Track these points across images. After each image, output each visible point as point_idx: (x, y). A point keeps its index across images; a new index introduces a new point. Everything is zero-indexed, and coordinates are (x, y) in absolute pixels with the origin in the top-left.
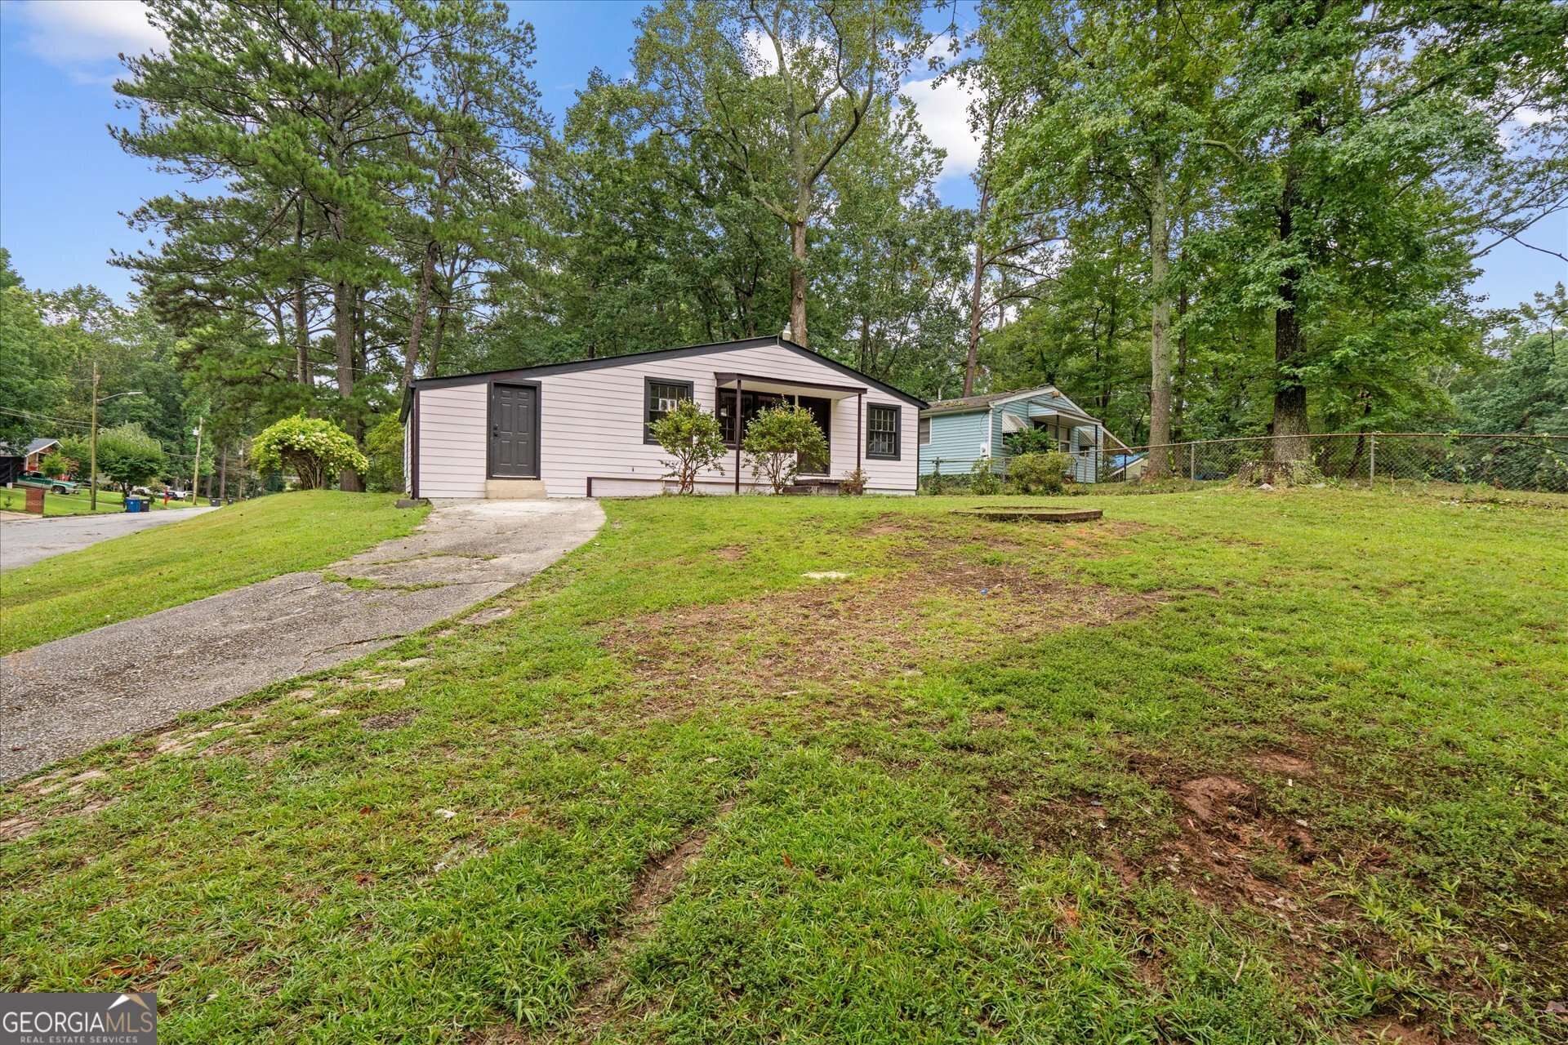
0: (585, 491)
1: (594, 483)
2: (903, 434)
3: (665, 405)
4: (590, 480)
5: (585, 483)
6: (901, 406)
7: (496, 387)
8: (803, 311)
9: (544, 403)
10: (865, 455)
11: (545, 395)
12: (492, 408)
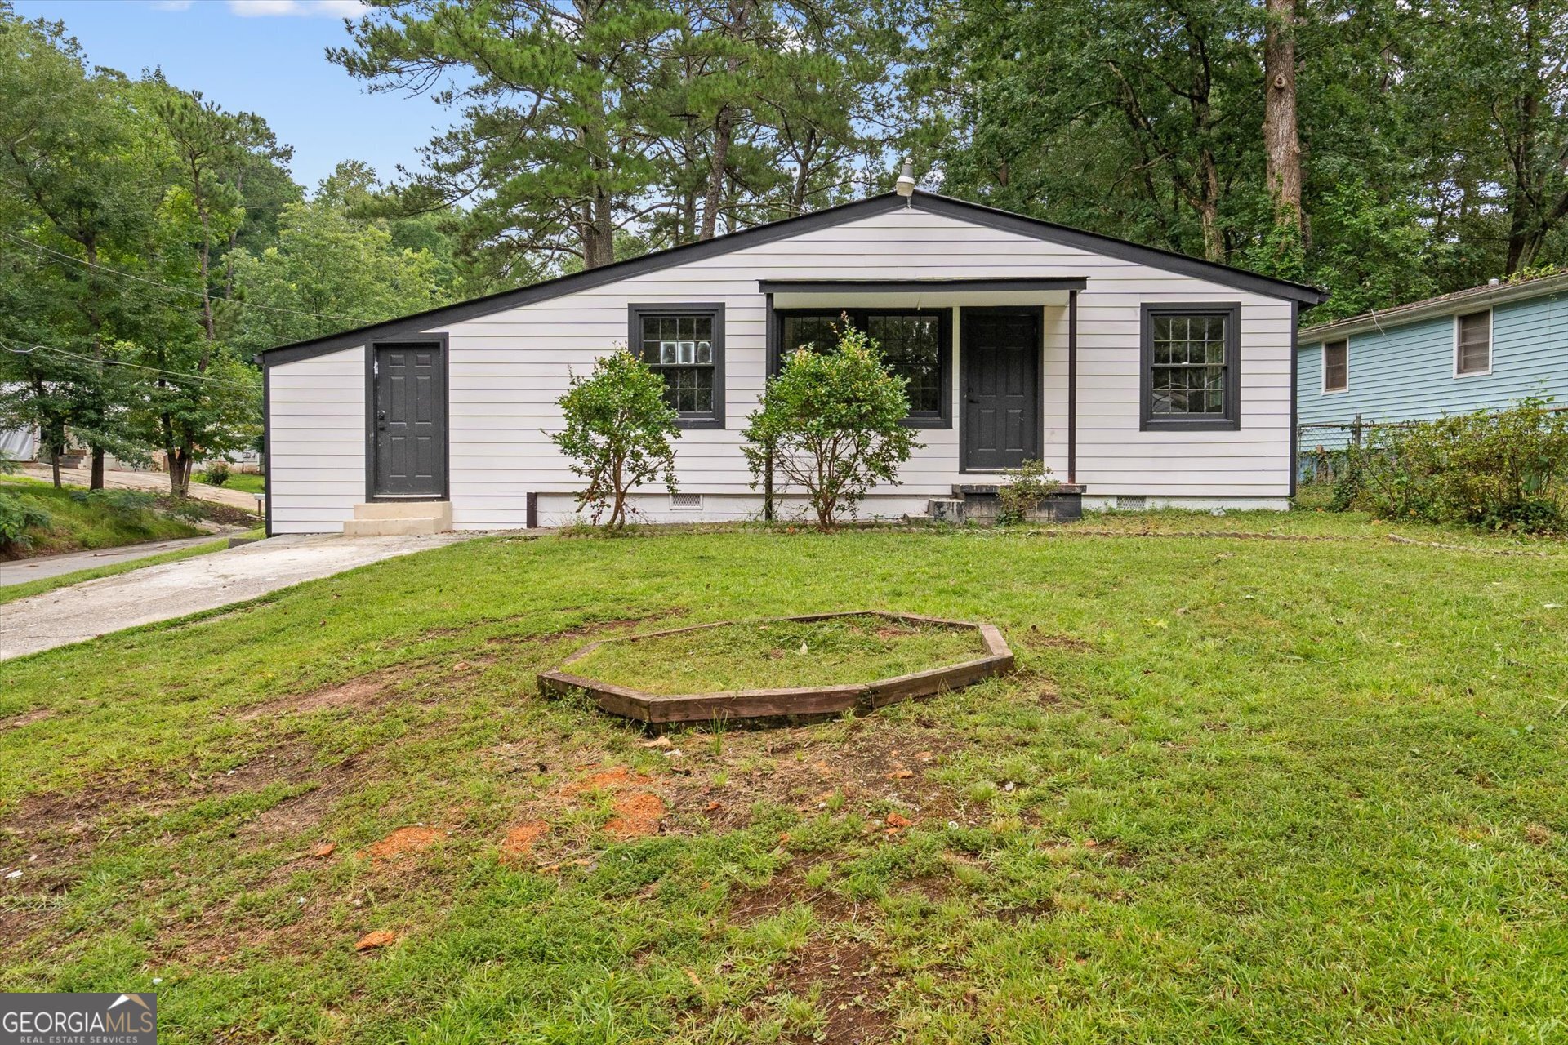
0: (523, 517)
1: (542, 503)
2: (1245, 367)
3: (671, 352)
4: (532, 499)
5: (523, 503)
6: (1238, 305)
7: (379, 350)
8: (1290, 113)
9: (453, 370)
10: (1137, 423)
11: (453, 357)
12: (374, 385)
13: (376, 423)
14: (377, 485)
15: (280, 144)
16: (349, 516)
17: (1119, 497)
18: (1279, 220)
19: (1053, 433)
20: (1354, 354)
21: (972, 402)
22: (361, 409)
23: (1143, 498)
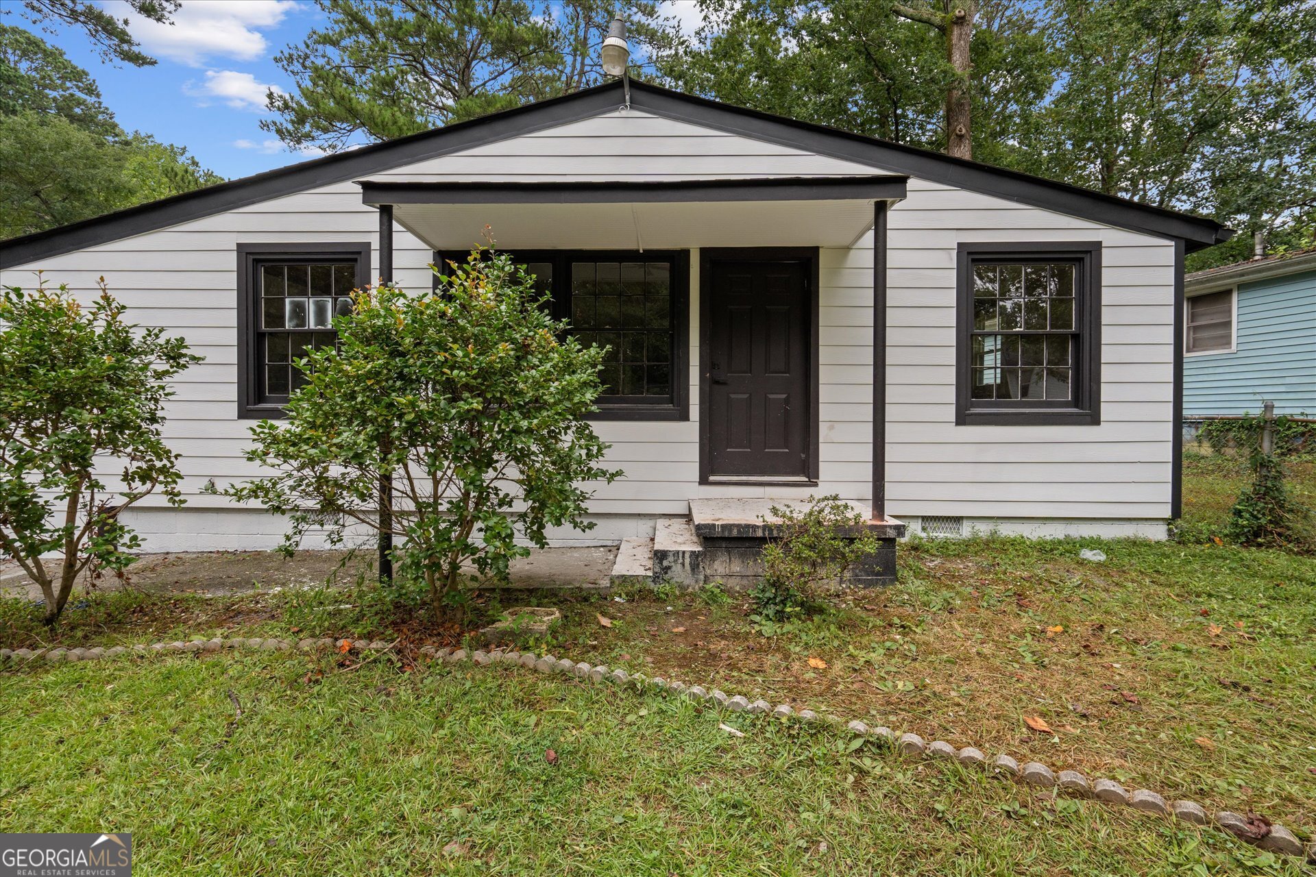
2: (1107, 335)
3: (299, 311)
6: (1098, 245)
10: (951, 413)
17: (925, 518)
19: (831, 428)
21: (717, 383)
23: (958, 520)
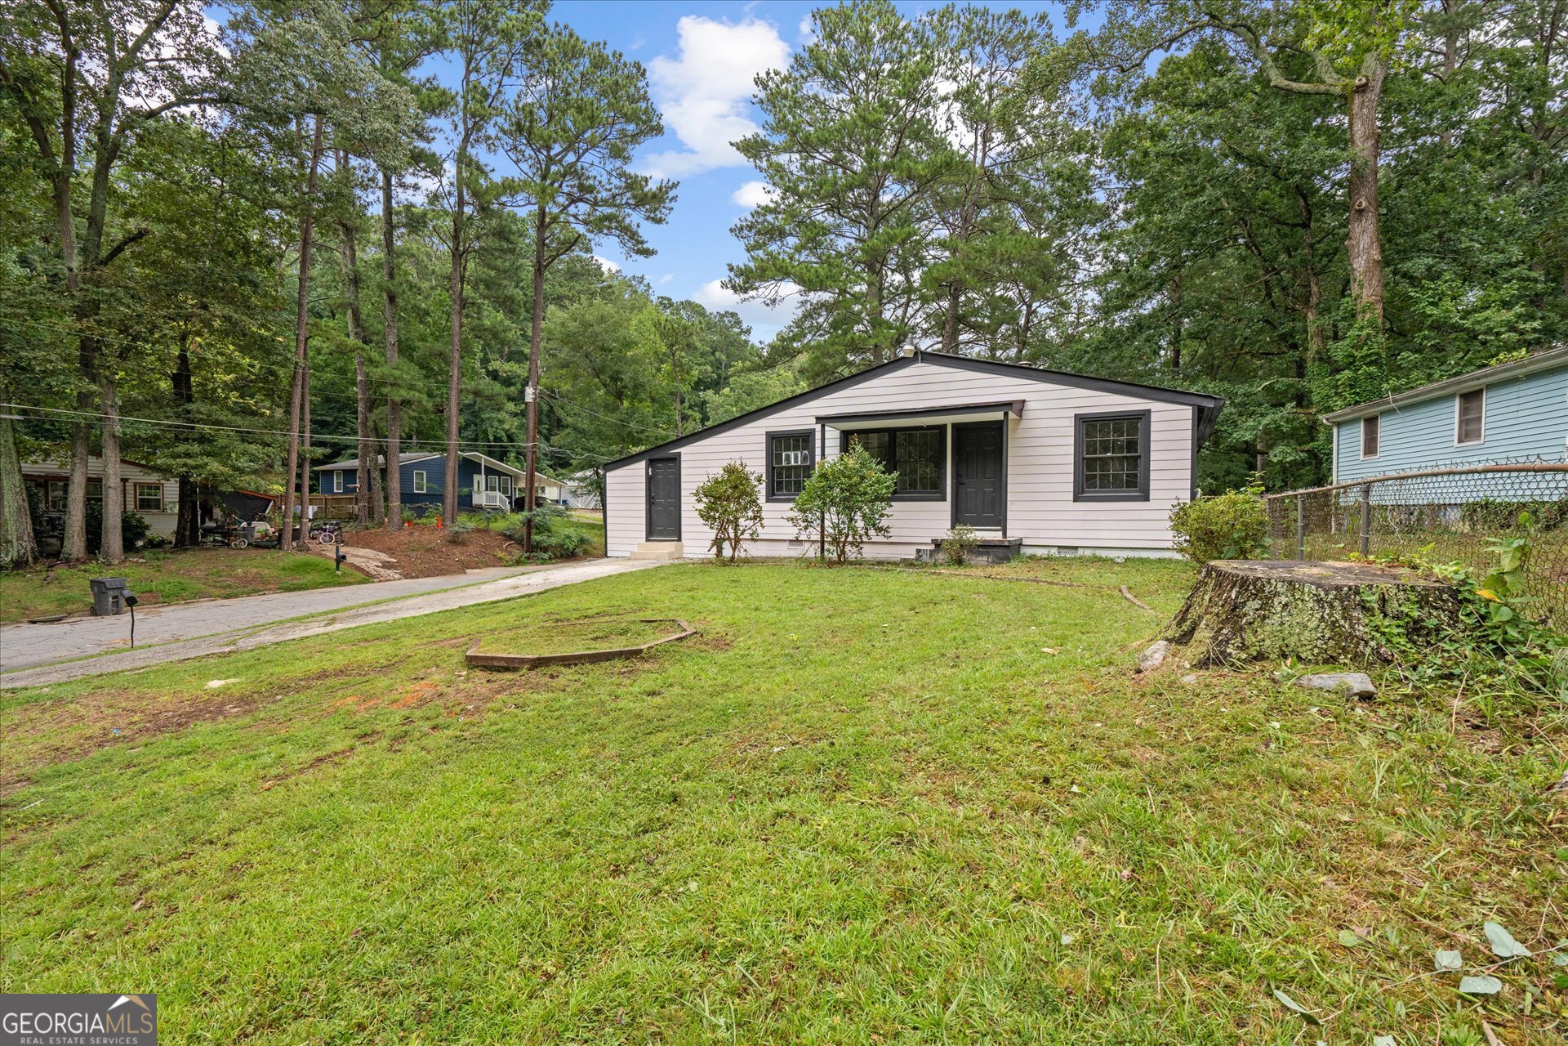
2: (1154, 456)
3: (788, 457)
6: (1149, 411)
7: (651, 463)
8: (1371, 228)
9: (683, 472)
10: (1071, 496)
11: (683, 465)
12: (650, 481)
13: (650, 501)
14: (651, 533)
15: (744, 326)
16: (635, 549)
17: (1059, 547)
18: (1359, 317)
20: (1384, 427)
21: (961, 484)
22: (643, 493)
